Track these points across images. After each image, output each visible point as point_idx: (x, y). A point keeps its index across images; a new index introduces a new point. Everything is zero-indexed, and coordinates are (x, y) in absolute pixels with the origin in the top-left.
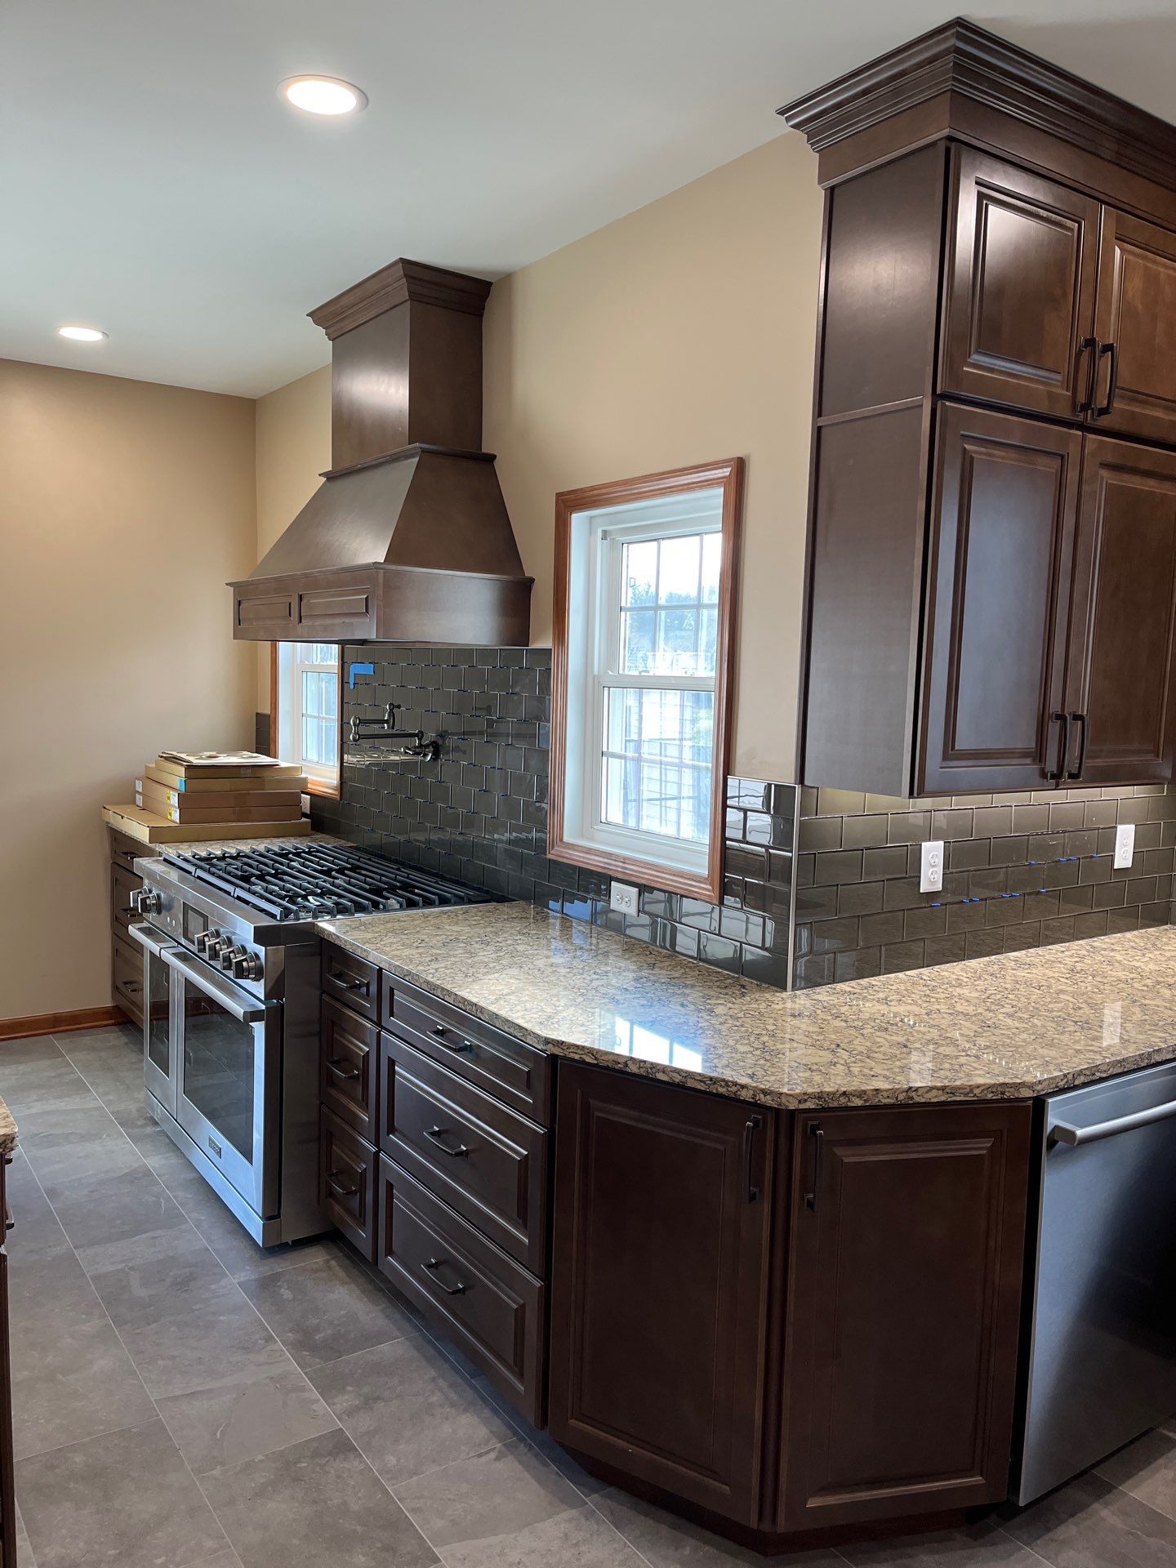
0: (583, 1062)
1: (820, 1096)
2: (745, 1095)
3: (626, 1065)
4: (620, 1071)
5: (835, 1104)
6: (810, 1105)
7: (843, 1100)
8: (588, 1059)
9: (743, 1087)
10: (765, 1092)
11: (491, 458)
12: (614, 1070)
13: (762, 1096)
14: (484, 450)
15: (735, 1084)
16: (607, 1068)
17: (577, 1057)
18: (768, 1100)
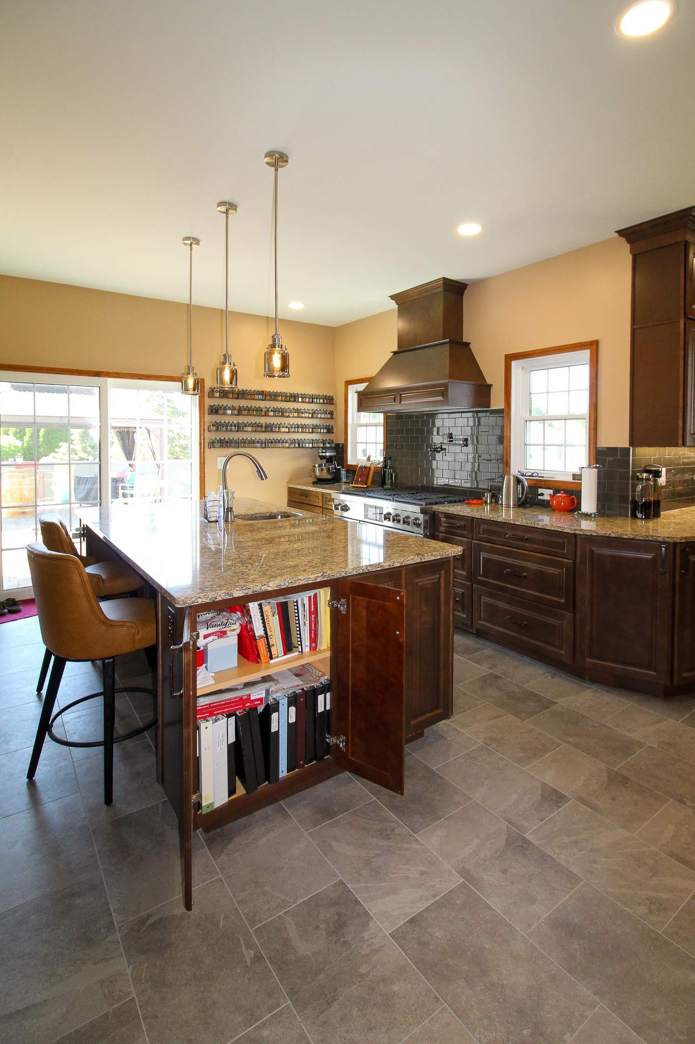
0: (592, 535)
1: (686, 538)
2: (659, 539)
3: (610, 534)
4: (607, 537)
5: (690, 541)
6: (683, 541)
7: (693, 539)
8: (594, 534)
9: (659, 537)
10: (668, 538)
11: (468, 344)
12: (605, 537)
13: (667, 539)
14: (464, 341)
15: (656, 536)
16: (602, 536)
17: (589, 534)
18: (669, 540)
